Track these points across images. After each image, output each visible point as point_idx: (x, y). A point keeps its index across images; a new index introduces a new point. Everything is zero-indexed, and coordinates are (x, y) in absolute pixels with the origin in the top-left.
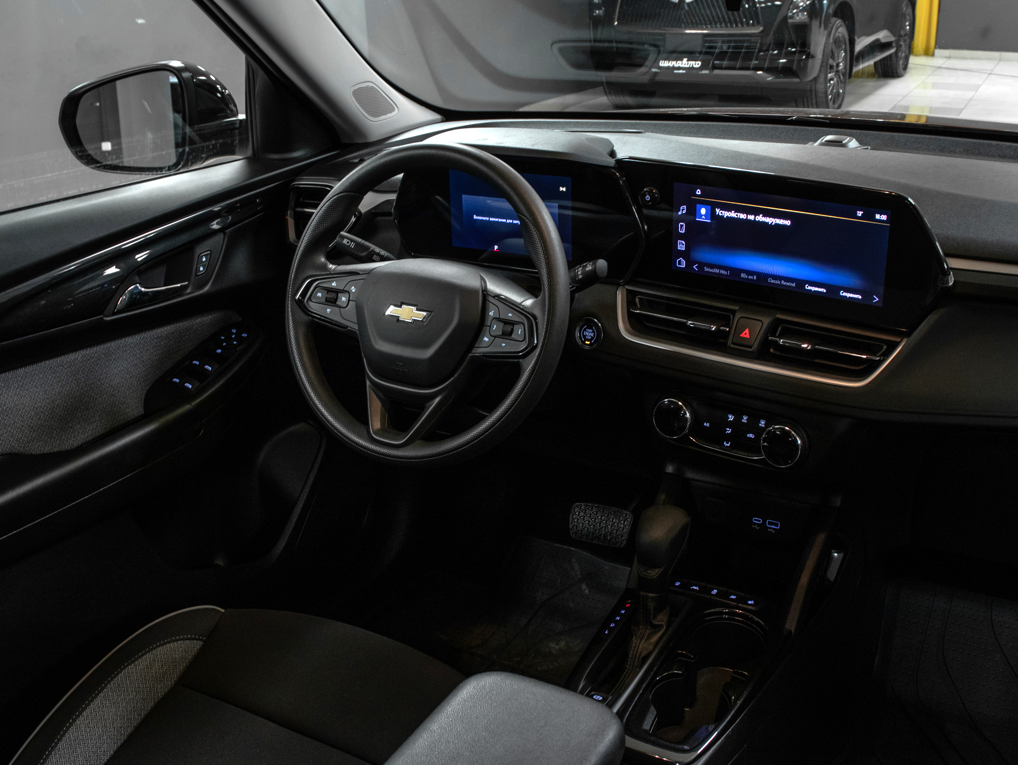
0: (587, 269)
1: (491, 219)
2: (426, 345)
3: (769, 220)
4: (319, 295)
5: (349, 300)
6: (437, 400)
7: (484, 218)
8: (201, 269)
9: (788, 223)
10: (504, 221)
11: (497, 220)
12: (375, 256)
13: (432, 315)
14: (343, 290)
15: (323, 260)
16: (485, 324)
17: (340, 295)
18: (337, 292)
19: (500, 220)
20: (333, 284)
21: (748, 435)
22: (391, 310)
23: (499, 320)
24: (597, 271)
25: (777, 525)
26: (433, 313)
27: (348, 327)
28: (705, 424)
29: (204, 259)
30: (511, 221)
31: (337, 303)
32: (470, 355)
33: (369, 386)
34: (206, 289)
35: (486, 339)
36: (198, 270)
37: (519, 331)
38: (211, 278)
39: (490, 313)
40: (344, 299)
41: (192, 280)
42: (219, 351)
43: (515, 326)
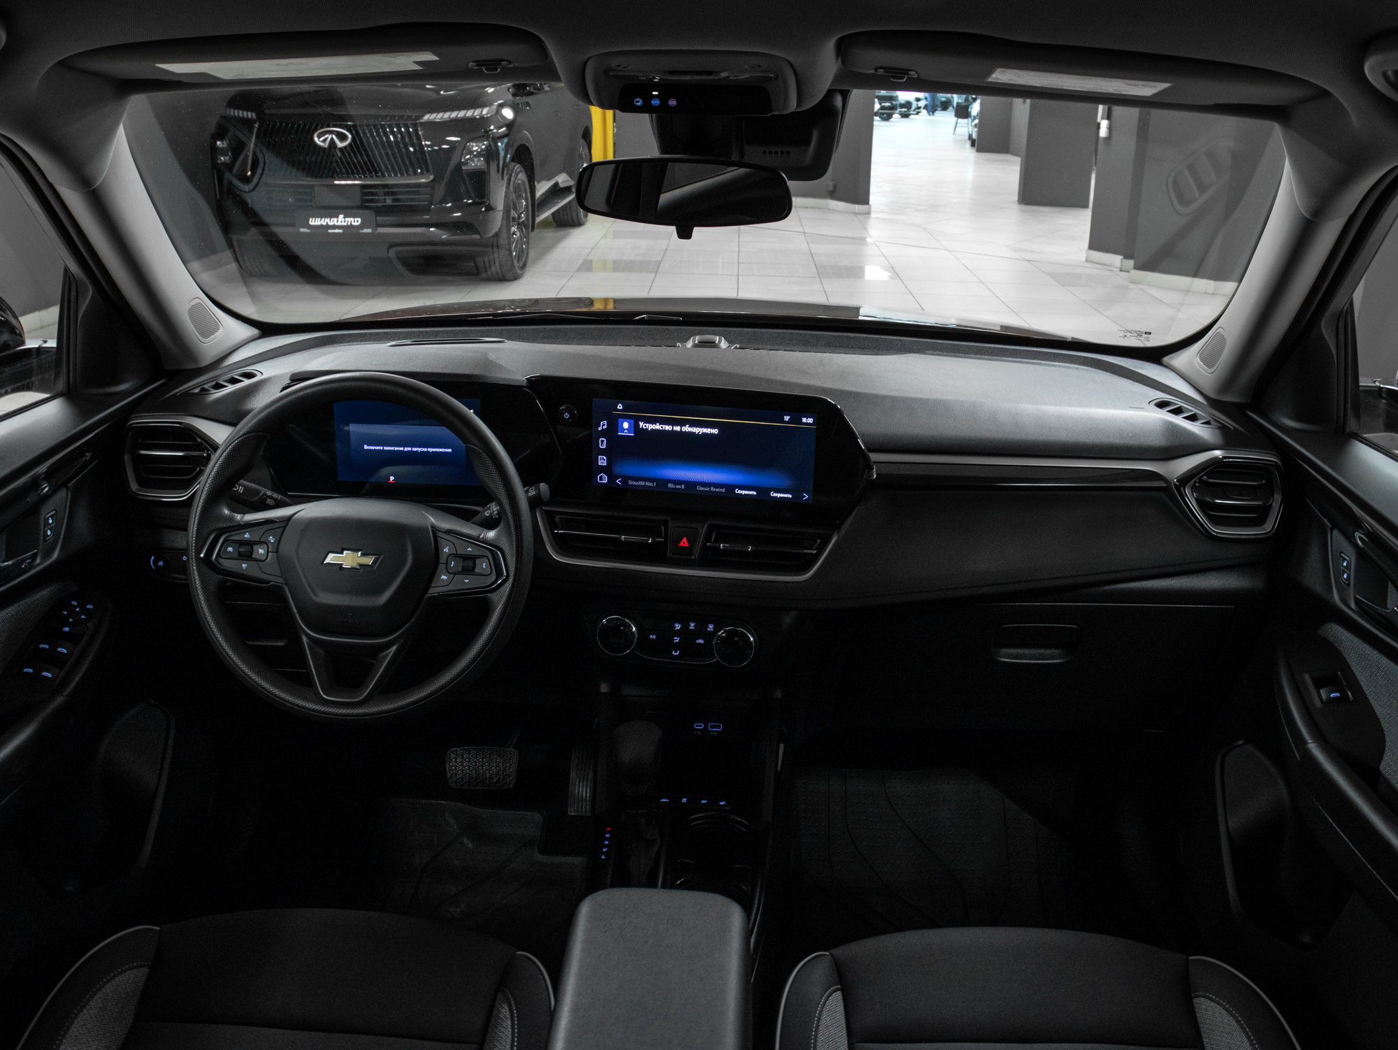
0: (530, 494)
1: (386, 448)
2: (379, 591)
3: (696, 430)
4: (230, 549)
5: (268, 552)
6: (394, 648)
7: (377, 448)
8: (49, 533)
9: (715, 431)
10: (402, 449)
11: (392, 448)
12: (268, 500)
13: (380, 559)
14: (259, 541)
15: (226, 512)
16: (440, 562)
17: (255, 547)
18: (251, 544)
19: (396, 449)
20: (246, 536)
21: (697, 641)
22: (331, 558)
23: (456, 556)
24: (541, 494)
25: (719, 727)
26: (382, 556)
27: (270, 582)
28: (651, 637)
29: (51, 521)
30: (410, 449)
31: (254, 556)
32: (427, 595)
33: (307, 642)
34: (56, 555)
35: (444, 577)
36: (45, 532)
37: (484, 565)
38: (57, 542)
39: (445, 550)
40: (261, 551)
41: (40, 548)
42: (67, 629)
43: (477, 560)
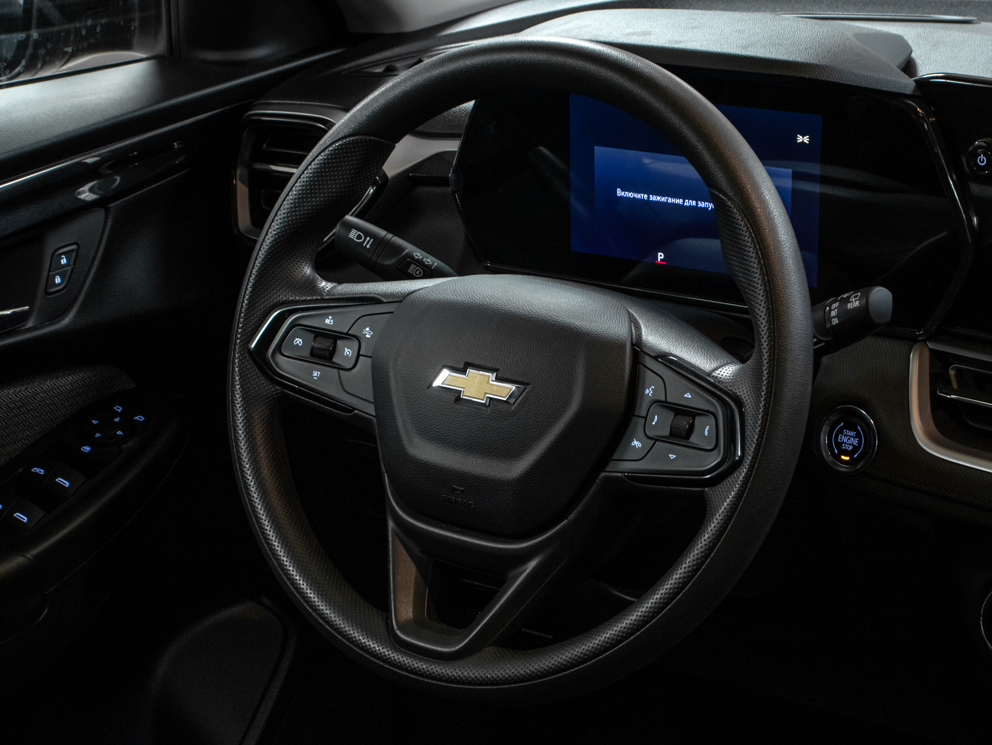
0: (850, 306)
1: (653, 198)
2: (513, 453)
4: (298, 341)
5: (359, 355)
6: (532, 564)
7: (638, 196)
8: (58, 280)
10: (680, 201)
11: (664, 199)
12: (413, 266)
13: (527, 390)
14: (347, 334)
15: (308, 270)
16: (636, 413)
17: (340, 343)
18: (334, 337)
19: (670, 200)
20: (327, 321)
22: (444, 378)
23: (665, 405)
24: (871, 308)
26: (529, 387)
27: (354, 409)
29: (64, 261)
30: (694, 203)
31: (334, 360)
32: (603, 474)
33: (394, 531)
34: (66, 321)
35: (636, 443)
36: (49, 279)
37: (705, 430)
38: (75, 299)
39: (647, 391)
40: (347, 352)
41: (38, 302)
42: (87, 449)
43: (697, 418)
